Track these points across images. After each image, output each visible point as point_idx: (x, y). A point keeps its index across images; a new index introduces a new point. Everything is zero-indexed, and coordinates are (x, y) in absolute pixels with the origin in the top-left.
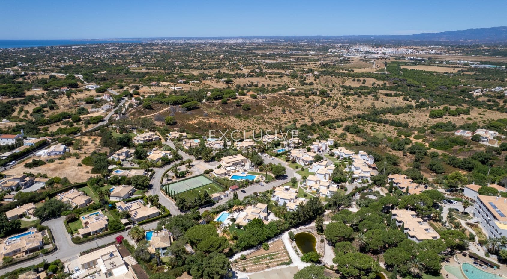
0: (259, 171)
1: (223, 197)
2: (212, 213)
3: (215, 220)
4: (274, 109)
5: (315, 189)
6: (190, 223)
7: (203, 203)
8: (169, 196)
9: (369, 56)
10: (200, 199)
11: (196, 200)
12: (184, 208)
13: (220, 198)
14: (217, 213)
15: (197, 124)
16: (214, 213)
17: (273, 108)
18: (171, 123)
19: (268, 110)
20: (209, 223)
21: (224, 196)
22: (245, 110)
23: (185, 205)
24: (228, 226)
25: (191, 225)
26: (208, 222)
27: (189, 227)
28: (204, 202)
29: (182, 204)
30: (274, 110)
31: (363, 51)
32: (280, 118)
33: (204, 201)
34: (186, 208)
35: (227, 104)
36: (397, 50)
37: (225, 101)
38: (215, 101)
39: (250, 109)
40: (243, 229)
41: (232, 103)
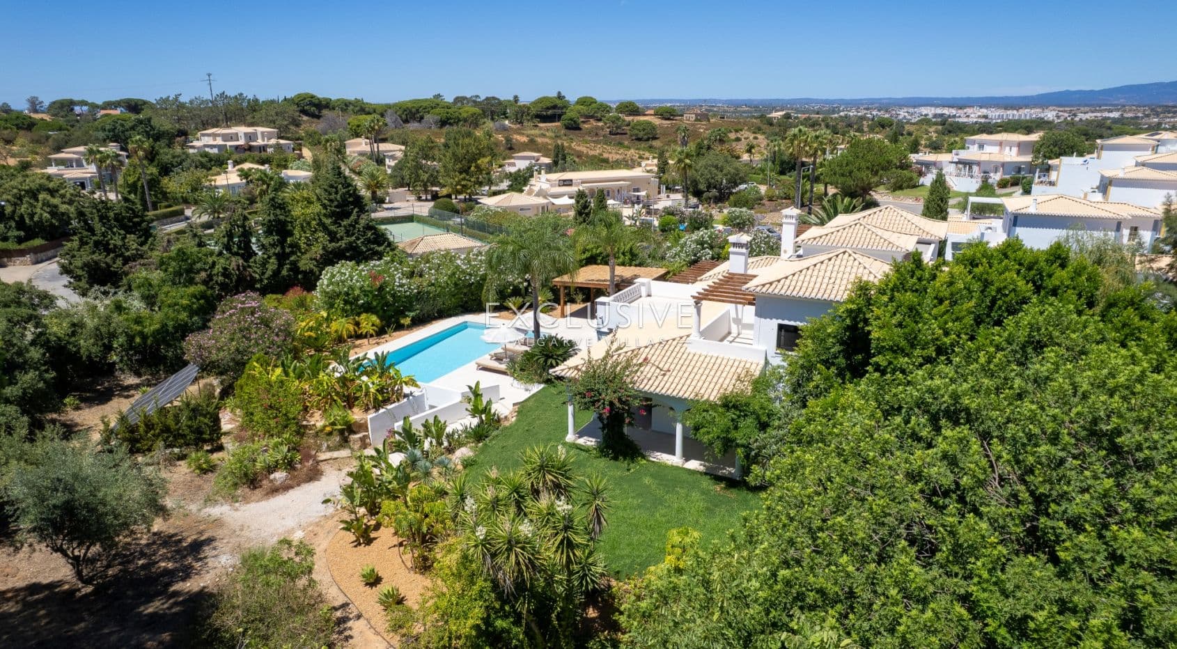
17: (732, 136)
22: (639, 139)
30: (738, 139)
35: (580, 129)
36: (1015, 112)
37: (571, 119)
38: (542, 125)
39: (655, 138)
40: (694, 465)
41: (597, 128)
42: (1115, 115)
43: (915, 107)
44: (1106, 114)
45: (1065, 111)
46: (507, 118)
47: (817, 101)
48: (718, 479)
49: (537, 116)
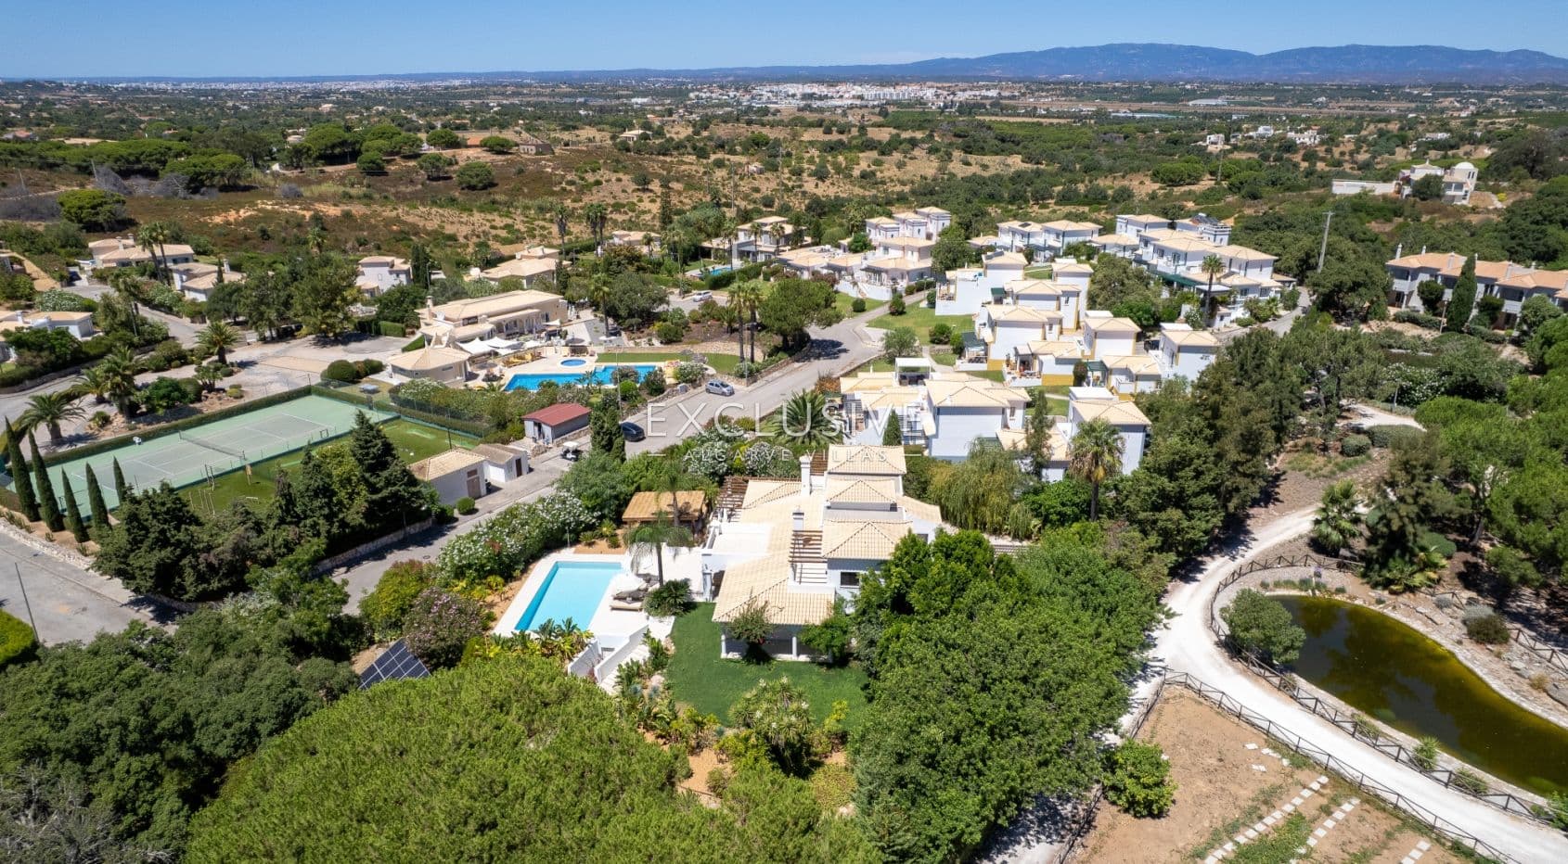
0: (656, 342)
1: (495, 475)
2: (459, 573)
3: (505, 627)
4: (598, 177)
5: (1060, 361)
6: (258, 697)
7: (355, 515)
8: (57, 524)
9: (816, 104)
10: (326, 491)
11: (290, 501)
12: (189, 578)
13: (475, 485)
14: (508, 568)
15: (247, 222)
16: (482, 573)
17: (590, 178)
18: (101, 219)
19: (571, 183)
20: (451, 664)
21: (507, 467)
22: (472, 188)
23: (188, 550)
24: (642, 654)
25: (267, 709)
26: (445, 657)
27: (249, 741)
28: (369, 515)
29: (163, 542)
30: (598, 183)
31: (793, 96)
32: (634, 204)
33: (360, 504)
34: (201, 578)
35: (386, 174)
36: (892, 90)
37: (373, 162)
38: (329, 169)
39: (493, 185)
40: (803, 658)
41: (409, 171)
42: (993, 93)
43: (778, 82)
44: (984, 93)
45: (943, 88)
46: (274, 159)
47: (658, 74)
48: (821, 664)
49: (320, 157)
